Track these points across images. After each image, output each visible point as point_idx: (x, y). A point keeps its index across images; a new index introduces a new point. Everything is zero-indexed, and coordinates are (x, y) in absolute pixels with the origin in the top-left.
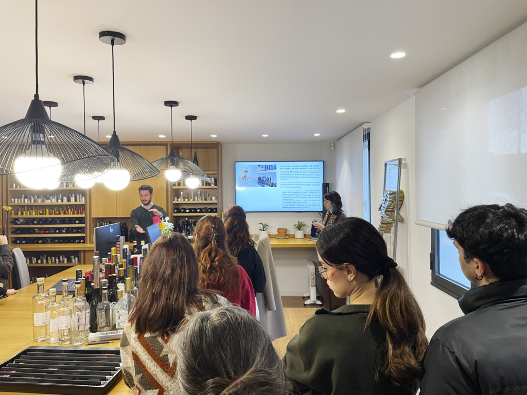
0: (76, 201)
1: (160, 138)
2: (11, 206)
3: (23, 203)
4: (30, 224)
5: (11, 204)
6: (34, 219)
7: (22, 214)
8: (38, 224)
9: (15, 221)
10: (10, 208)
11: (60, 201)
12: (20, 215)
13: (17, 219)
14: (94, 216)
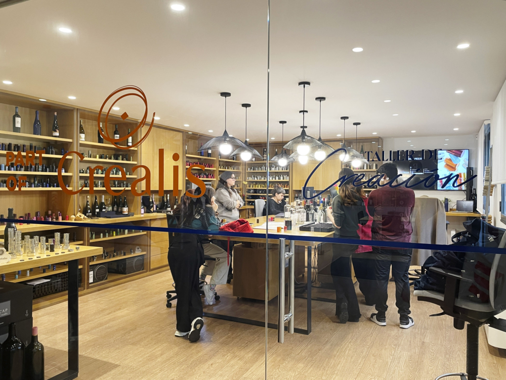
0: (283, 179)
1: (338, 137)
2: (247, 182)
3: (253, 180)
4: (256, 193)
5: (247, 180)
6: (260, 190)
7: (253, 187)
8: (262, 193)
9: (249, 191)
10: (247, 183)
11: (274, 179)
12: (251, 188)
13: (250, 190)
14: (294, 189)
